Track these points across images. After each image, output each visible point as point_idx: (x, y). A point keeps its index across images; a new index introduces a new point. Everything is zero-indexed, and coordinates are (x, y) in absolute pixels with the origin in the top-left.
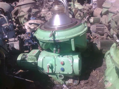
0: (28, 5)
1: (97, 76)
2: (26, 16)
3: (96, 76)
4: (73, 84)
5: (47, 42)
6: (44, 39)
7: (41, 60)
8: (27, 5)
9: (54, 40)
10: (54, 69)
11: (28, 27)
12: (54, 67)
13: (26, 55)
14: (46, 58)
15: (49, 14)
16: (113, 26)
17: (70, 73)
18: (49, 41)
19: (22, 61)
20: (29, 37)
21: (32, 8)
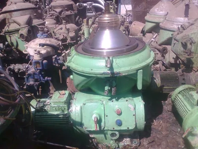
0: (26, 11)
1: (162, 128)
2: (24, 32)
3: (160, 129)
4: (131, 147)
5: (99, 76)
6: (92, 71)
7: (78, 108)
8: (24, 11)
9: (113, 73)
10: (103, 124)
11: (35, 51)
12: (103, 120)
13: (45, 102)
14: (88, 104)
15: (61, 29)
16: (179, 50)
17: (131, 128)
18: (102, 74)
19: (37, 114)
20: (38, 69)
21: (32, 17)
